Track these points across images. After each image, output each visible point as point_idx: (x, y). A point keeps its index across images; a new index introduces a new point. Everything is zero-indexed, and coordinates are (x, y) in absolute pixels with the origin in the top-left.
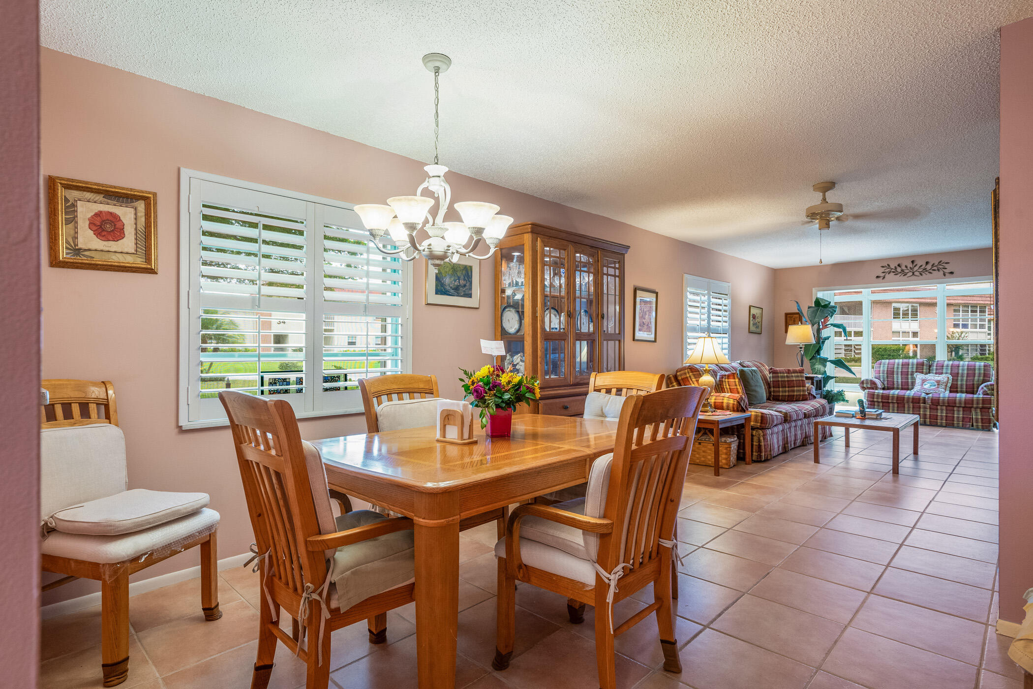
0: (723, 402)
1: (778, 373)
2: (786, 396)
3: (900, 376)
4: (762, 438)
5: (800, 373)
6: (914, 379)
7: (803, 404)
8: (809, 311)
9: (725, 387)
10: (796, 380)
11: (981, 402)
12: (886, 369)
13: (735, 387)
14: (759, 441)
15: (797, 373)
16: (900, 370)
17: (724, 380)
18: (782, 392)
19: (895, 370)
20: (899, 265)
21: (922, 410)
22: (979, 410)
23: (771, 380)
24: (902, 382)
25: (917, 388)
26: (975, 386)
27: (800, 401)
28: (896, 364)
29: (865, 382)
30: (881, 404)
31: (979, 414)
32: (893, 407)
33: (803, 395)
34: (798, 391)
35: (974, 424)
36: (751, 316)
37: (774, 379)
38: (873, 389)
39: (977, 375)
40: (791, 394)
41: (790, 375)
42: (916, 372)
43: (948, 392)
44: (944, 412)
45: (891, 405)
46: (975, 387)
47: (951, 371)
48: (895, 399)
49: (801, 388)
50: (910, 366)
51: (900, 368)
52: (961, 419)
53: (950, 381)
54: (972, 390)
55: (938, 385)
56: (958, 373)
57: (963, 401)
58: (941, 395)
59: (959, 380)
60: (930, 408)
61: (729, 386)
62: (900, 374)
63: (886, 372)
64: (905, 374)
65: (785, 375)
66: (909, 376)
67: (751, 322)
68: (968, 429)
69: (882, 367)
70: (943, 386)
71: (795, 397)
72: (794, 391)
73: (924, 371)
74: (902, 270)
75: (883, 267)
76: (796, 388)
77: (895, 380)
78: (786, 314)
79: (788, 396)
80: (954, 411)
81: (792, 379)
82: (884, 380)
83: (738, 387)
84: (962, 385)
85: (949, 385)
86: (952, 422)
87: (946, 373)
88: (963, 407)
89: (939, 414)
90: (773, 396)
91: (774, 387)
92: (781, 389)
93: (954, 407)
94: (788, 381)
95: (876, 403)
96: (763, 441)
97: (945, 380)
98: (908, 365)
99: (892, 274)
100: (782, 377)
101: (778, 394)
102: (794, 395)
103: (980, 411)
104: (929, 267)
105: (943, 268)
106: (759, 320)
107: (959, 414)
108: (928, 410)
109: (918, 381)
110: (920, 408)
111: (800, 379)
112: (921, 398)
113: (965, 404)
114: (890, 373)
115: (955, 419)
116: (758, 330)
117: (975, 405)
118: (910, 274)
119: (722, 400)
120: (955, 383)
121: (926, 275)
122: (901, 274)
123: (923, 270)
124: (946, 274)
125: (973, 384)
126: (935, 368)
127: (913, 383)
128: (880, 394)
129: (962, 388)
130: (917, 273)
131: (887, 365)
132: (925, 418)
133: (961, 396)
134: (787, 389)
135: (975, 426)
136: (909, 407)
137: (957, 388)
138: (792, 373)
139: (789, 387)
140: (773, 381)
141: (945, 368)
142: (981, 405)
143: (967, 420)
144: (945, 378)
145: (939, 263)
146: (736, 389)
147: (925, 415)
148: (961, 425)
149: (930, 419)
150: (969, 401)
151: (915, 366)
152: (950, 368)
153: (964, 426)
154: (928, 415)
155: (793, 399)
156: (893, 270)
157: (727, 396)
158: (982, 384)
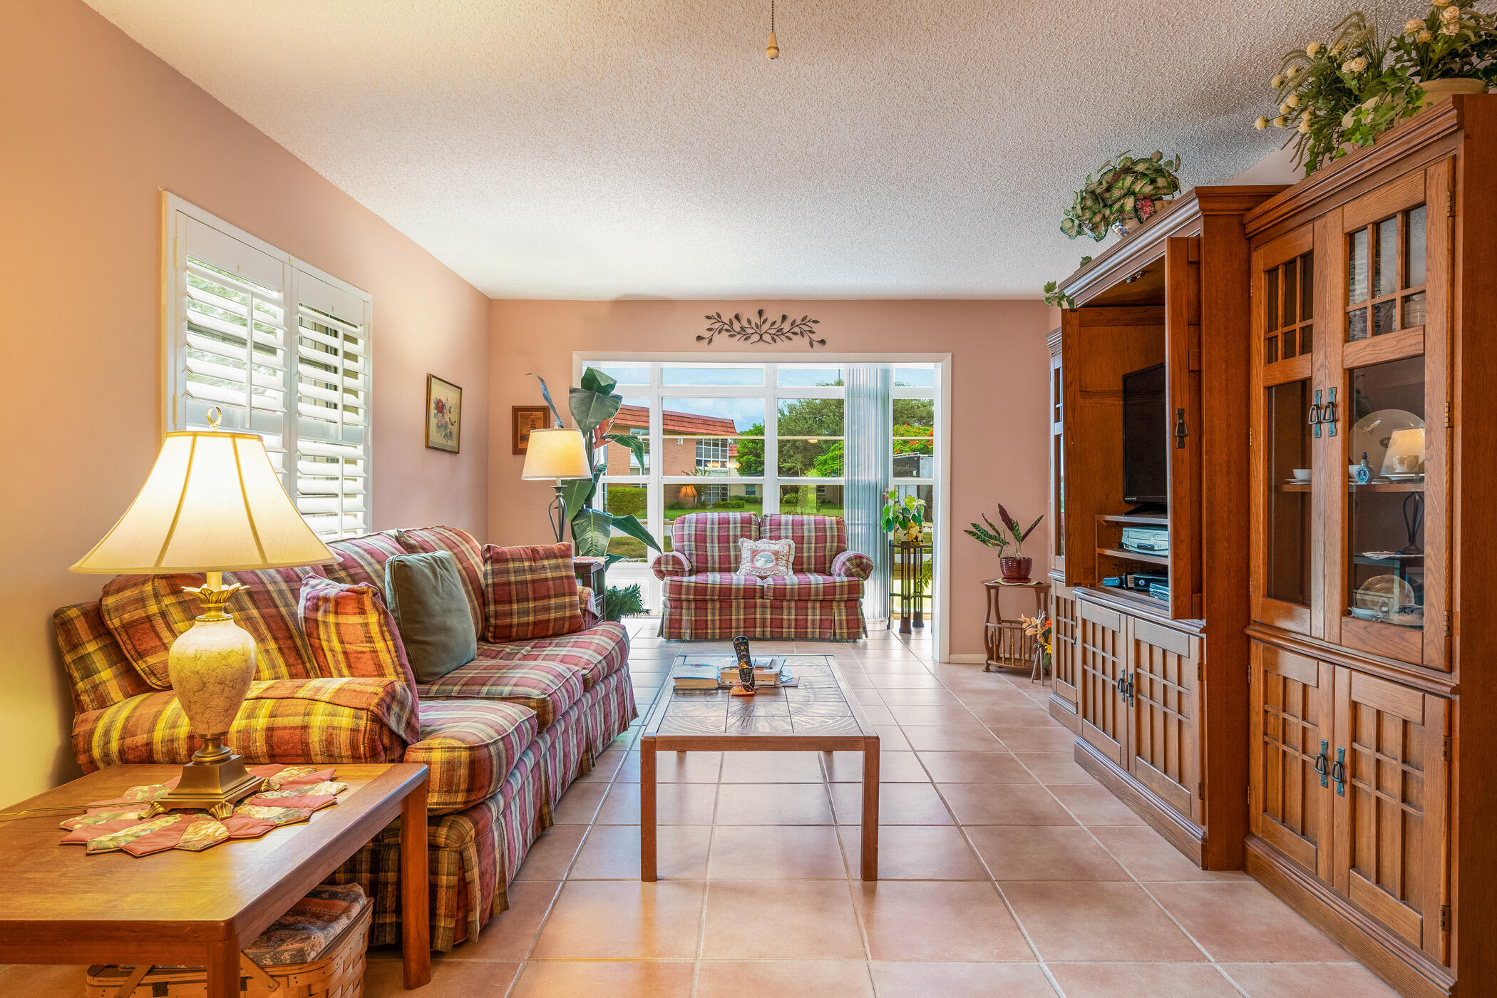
0: (305, 728)
1: (507, 561)
2: (528, 624)
3: (716, 545)
4: (472, 852)
5: (562, 557)
6: (737, 549)
7: (576, 645)
8: (574, 400)
9: (325, 644)
10: (554, 579)
11: (846, 589)
12: (693, 532)
13: (366, 647)
14: (462, 865)
15: (556, 557)
16: (716, 534)
17: (320, 616)
18: (520, 614)
19: (708, 534)
20: (737, 317)
21: (758, 611)
22: (843, 605)
23: (490, 581)
24: (720, 556)
25: (745, 567)
26: (828, 558)
27: (562, 635)
28: (709, 522)
29: (662, 559)
30: (693, 606)
31: (844, 611)
32: (714, 609)
33: (571, 617)
34: (558, 608)
35: (837, 631)
36: (433, 405)
37: (498, 580)
38: (676, 573)
39: (829, 539)
40: (542, 617)
41: (539, 564)
42: (742, 536)
43: (791, 572)
44: (793, 611)
45: (709, 605)
46: (827, 562)
47: (793, 533)
48: (717, 593)
49: (567, 599)
50: (731, 526)
51: (716, 530)
52: (818, 623)
53: (793, 552)
54: (823, 567)
55: (777, 559)
56: (803, 537)
57: (822, 589)
58: (788, 582)
59: (805, 550)
60: (772, 607)
61: (342, 642)
62: (716, 540)
63: (693, 538)
64: (724, 540)
65: (527, 564)
66: (731, 545)
67: (433, 421)
68: (829, 640)
69: (686, 528)
70: (784, 563)
71: (551, 625)
73: (753, 533)
74: (743, 329)
75: (709, 318)
76: (553, 601)
77: (709, 554)
78: (516, 410)
79: (534, 623)
80: (807, 608)
81: (543, 576)
82: (690, 554)
83: (380, 645)
84: (809, 557)
85: (792, 559)
86: (804, 630)
87: (786, 537)
88: (821, 602)
89: (785, 617)
90: (496, 627)
91: (496, 602)
92: (515, 606)
93: (807, 601)
94: (533, 581)
95: (685, 604)
96: (475, 860)
97: (785, 551)
98: (729, 523)
99: (725, 334)
100: (517, 572)
101: (508, 621)
102: (548, 621)
103: (846, 607)
104: (786, 327)
105: (810, 331)
106: (454, 417)
107: (814, 615)
108: (768, 611)
109: (745, 554)
110: (756, 607)
111: (564, 573)
112: (758, 587)
113: (824, 595)
114: (701, 539)
115: (809, 624)
116: (450, 443)
117: (838, 597)
118: (756, 337)
119: (301, 718)
120: (800, 555)
121: (782, 343)
122: (740, 336)
123: (778, 331)
124: (814, 343)
125: (825, 556)
126: (768, 527)
127: (738, 558)
128: (688, 587)
129: (809, 564)
130: (767, 337)
131: (694, 525)
132: (764, 626)
133: (816, 580)
134: (531, 605)
135: (837, 635)
136: (738, 608)
137: (802, 564)
138: (542, 559)
139: (535, 599)
140: (494, 585)
141: (782, 527)
142: (846, 596)
143: (826, 624)
144: (784, 545)
145: (803, 320)
146: (368, 656)
147: (764, 620)
148: (818, 633)
149: (771, 627)
150: (830, 590)
151: (739, 525)
152: (790, 527)
153: (822, 636)
154: (769, 621)
155: (547, 630)
156: (726, 327)
157: (326, 697)
158: (836, 555)
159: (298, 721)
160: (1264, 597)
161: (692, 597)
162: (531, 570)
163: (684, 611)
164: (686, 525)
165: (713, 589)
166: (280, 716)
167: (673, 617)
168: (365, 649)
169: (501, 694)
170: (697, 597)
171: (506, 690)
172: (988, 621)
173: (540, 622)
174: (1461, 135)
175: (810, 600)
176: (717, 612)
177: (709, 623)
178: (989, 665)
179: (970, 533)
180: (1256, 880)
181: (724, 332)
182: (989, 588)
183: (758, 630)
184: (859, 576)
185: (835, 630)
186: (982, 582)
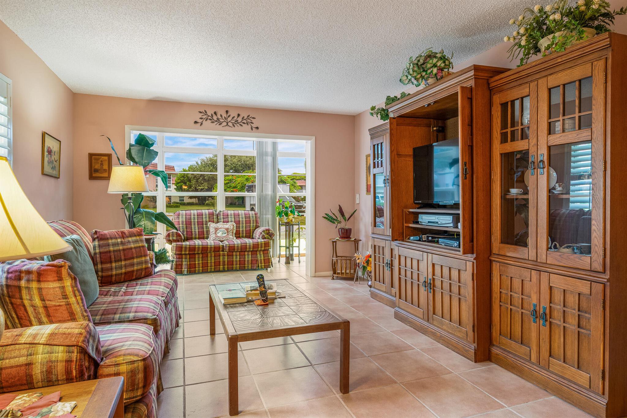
0: (29, 365)
1: (108, 239)
2: (122, 274)
3: (197, 226)
5: (139, 236)
6: (207, 227)
7: (152, 283)
10: (135, 248)
11: (263, 245)
12: (184, 220)
13: (63, 302)
15: (135, 236)
16: (196, 220)
19: (192, 220)
20: (215, 113)
21: (221, 257)
22: (262, 253)
23: (97, 251)
24: (198, 231)
25: (212, 236)
26: (251, 230)
27: (141, 278)
28: (192, 215)
29: (170, 234)
30: (188, 256)
31: (262, 256)
32: (199, 258)
33: (146, 268)
34: (138, 264)
35: (259, 265)
36: (46, 150)
37: (103, 250)
38: (178, 241)
39: (251, 222)
40: (129, 269)
41: (126, 240)
42: (209, 221)
43: (235, 238)
44: (238, 257)
45: (197, 256)
46: (251, 233)
47: (235, 219)
48: (201, 250)
49: (143, 259)
50: (204, 216)
51: (196, 219)
52: (250, 261)
53: (235, 228)
54: (249, 235)
55: (228, 232)
56: (239, 221)
57: (252, 246)
58: (236, 243)
59: (241, 227)
60: (228, 255)
61: (43, 300)
62: (196, 224)
63: (185, 223)
64: (201, 223)
65: (119, 240)
66: (204, 225)
67: (46, 159)
68: (255, 269)
69: (180, 218)
70: (231, 233)
71: (135, 273)
72: (132, 265)
73: (215, 220)
74: (218, 119)
75: (200, 112)
76: (135, 260)
77: (193, 230)
78: (91, 155)
79: (125, 273)
80: (245, 255)
81: (129, 246)
82: (183, 231)
83: (72, 299)
84: (243, 231)
85: (234, 231)
86: (243, 266)
87: (231, 221)
88: (252, 251)
89: (234, 259)
90: (103, 277)
91: (102, 263)
92: (114, 264)
93: (245, 251)
94: (124, 250)
95: (184, 256)
97: (231, 228)
98: (202, 215)
99: (209, 121)
100: (114, 245)
101: (110, 273)
102: (133, 271)
103: (263, 253)
104: (240, 119)
105: (251, 122)
106: (57, 157)
107: (248, 257)
108: (226, 257)
109: (212, 230)
110: (220, 256)
111: (140, 245)
112: (221, 246)
113: (253, 248)
114: (188, 223)
115: (246, 263)
116: (54, 172)
117: (259, 249)
118: (225, 124)
119: (25, 358)
120: (238, 230)
121: (237, 127)
122: (217, 123)
123: (235, 122)
124: (253, 128)
125: (250, 230)
126: (222, 217)
127: (208, 232)
128: (186, 248)
129: (243, 234)
130: (230, 124)
131: (185, 216)
132: (224, 265)
133: (248, 241)
134: (123, 263)
135: (260, 267)
136: (211, 256)
137: (240, 234)
138: (127, 237)
139: (125, 260)
140: (100, 253)
141: (229, 217)
142: (263, 248)
143: (255, 262)
144: (231, 225)
145: (248, 117)
146: (64, 308)
147: (224, 262)
148: (250, 267)
149: (228, 265)
150: (256, 246)
151: (208, 216)
152: (233, 216)
153: (252, 268)
154: (226, 262)
155: (132, 276)
156: (209, 118)
157: (43, 341)
158: (255, 229)
159: (23, 360)
160: (500, 243)
161: (187, 252)
162: (122, 243)
163: (184, 260)
164: (180, 216)
165: (199, 248)
166: (6, 359)
167: (178, 263)
168: (61, 304)
169: (128, 318)
170: (190, 252)
171: (131, 315)
172: (333, 257)
173: (129, 272)
174: (610, 49)
175: (246, 251)
176: (201, 259)
177: (197, 265)
178: (333, 276)
179: (325, 218)
180: (496, 364)
181: (208, 120)
182: (333, 242)
183: (221, 267)
184: (268, 238)
185: (258, 265)
186: (330, 239)
